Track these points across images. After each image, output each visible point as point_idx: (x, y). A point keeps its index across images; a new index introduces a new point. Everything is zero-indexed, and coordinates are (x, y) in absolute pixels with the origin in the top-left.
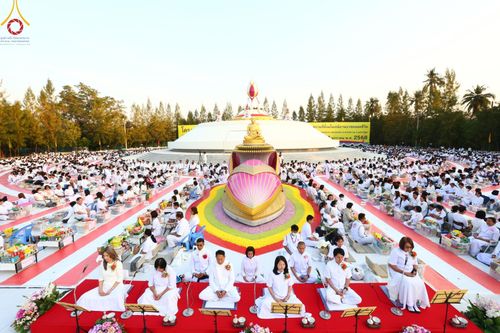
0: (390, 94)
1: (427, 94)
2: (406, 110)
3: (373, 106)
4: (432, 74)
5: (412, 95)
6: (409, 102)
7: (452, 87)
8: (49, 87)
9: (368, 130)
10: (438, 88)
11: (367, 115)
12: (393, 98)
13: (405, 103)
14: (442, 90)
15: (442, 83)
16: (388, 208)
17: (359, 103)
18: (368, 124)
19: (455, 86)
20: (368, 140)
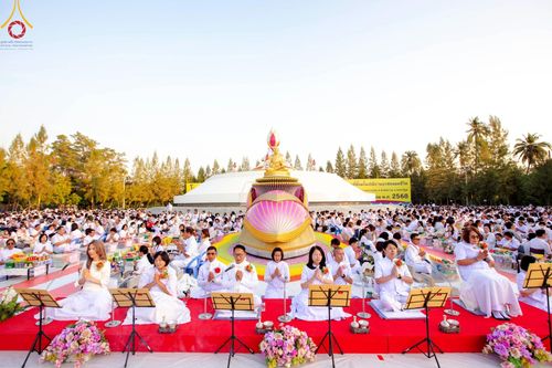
0: (429, 147)
1: (473, 145)
2: (450, 162)
3: (411, 160)
4: (475, 123)
5: (455, 146)
6: (453, 155)
7: (499, 135)
8: (42, 135)
9: (408, 187)
10: (484, 137)
11: (405, 170)
12: (433, 150)
13: (448, 155)
14: (489, 139)
15: (487, 132)
16: (445, 245)
17: (394, 157)
18: (408, 180)
19: (502, 134)
20: (409, 200)
